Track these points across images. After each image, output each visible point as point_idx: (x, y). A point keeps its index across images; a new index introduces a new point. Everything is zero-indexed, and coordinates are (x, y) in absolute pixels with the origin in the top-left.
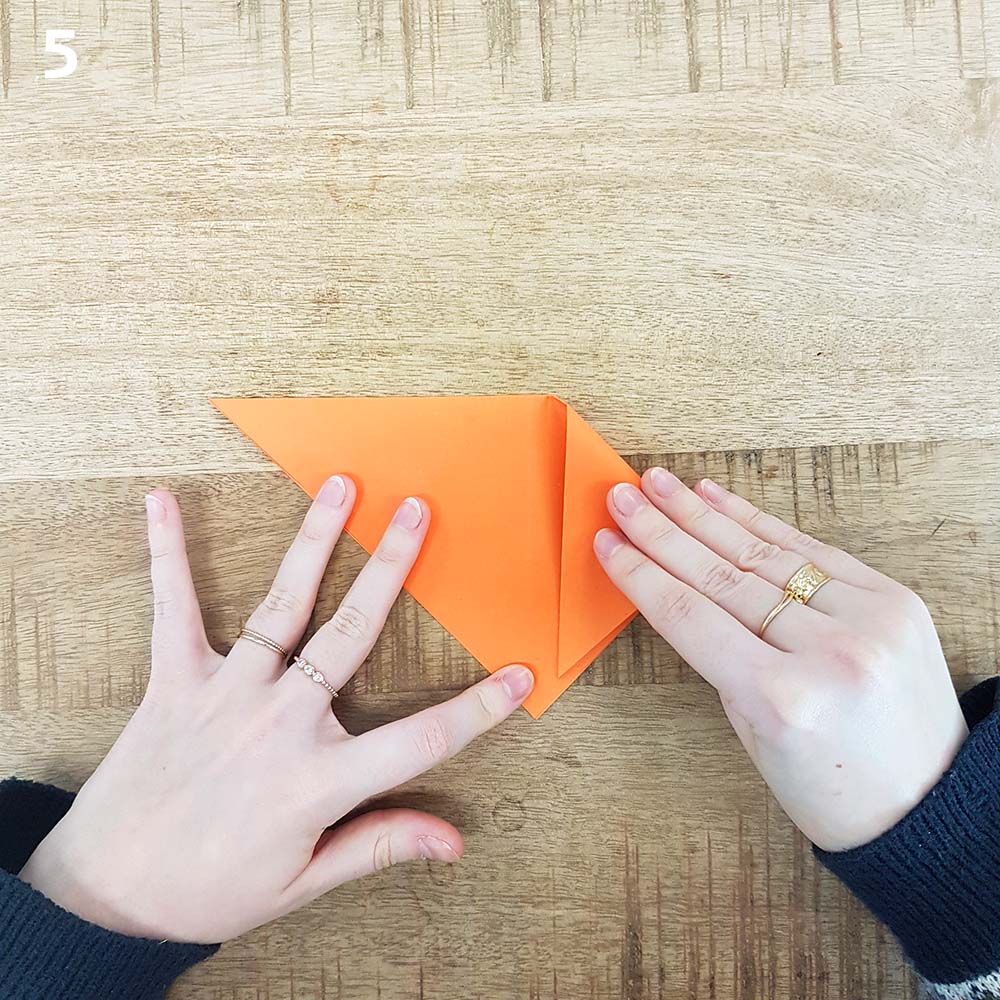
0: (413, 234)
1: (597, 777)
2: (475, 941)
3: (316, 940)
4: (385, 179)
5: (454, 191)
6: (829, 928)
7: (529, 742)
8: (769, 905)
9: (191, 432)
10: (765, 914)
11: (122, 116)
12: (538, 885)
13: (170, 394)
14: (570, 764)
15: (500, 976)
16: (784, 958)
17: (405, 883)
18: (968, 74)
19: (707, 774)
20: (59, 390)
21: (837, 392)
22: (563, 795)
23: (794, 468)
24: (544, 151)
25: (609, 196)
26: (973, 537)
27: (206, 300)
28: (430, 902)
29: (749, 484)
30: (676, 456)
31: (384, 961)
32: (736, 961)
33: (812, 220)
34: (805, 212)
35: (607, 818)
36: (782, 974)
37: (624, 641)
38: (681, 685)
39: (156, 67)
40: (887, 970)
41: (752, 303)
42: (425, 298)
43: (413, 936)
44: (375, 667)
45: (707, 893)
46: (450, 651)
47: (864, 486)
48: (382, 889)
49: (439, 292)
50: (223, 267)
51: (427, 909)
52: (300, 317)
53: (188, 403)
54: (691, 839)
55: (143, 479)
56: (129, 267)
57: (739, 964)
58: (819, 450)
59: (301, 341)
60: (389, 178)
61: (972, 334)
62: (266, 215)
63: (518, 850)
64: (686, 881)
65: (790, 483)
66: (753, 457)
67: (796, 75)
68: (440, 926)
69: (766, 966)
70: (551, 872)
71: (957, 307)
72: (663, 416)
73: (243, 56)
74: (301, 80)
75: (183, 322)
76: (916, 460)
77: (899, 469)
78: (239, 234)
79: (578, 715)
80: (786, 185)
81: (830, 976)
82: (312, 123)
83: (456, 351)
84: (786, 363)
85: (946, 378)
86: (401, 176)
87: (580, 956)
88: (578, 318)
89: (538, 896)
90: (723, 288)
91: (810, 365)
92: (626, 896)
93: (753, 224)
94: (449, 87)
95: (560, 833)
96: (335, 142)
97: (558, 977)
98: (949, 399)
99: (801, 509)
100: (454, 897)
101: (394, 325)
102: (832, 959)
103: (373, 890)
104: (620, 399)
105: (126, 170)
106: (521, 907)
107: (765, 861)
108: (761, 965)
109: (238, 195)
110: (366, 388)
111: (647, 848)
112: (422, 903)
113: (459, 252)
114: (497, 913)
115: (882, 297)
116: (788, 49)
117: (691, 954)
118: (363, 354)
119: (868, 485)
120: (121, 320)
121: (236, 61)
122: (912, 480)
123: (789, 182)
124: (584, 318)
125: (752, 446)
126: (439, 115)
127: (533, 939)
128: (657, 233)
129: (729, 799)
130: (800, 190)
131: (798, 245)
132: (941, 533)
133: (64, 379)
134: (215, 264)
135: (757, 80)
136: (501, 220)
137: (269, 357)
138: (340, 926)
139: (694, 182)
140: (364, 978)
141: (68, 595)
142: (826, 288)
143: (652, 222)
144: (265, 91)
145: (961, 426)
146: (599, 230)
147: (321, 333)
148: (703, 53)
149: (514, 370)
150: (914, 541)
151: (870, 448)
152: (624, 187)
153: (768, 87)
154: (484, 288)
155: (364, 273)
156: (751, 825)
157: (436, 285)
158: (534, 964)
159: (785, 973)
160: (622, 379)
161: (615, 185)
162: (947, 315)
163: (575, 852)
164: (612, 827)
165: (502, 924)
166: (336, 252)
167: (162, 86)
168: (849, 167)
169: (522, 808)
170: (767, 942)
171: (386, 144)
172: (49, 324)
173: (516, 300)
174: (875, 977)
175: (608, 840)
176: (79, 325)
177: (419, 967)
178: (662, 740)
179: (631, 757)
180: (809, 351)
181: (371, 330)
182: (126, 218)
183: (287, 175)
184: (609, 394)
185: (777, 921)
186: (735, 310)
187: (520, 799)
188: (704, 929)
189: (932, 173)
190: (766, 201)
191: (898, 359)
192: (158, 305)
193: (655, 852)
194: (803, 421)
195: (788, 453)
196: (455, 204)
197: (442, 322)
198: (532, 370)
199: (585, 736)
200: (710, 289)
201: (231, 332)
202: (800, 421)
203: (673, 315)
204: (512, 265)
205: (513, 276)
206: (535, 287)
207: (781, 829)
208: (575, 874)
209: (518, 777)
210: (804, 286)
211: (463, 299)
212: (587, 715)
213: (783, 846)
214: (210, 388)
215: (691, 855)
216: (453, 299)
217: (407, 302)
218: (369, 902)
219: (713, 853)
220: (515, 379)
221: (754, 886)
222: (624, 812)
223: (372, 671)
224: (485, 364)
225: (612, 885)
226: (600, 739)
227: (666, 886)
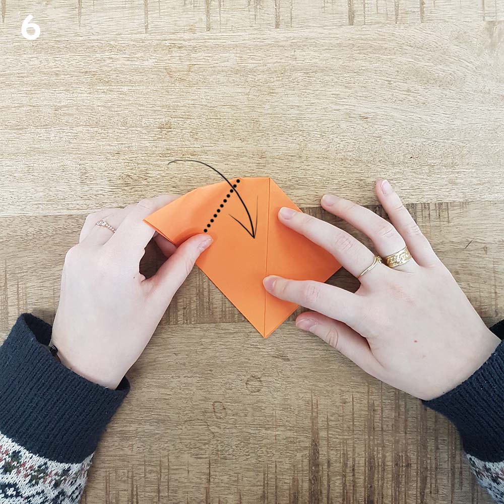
0: (209, 94)
1: (298, 366)
2: (237, 447)
3: (157, 446)
4: (196, 66)
5: (230, 73)
6: (412, 442)
7: (264, 349)
8: (382, 430)
9: (96, 193)
10: (380, 434)
11: (62, 32)
12: (268, 419)
13: (86, 173)
14: (285, 360)
15: (249, 464)
16: (389, 457)
17: (202, 418)
18: (487, 19)
20: (30, 170)
21: (420, 177)
22: (281, 375)
24: (276, 53)
25: (308, 77)
26: (485, 249)
27: (104, 126)
28: (214, 427)
31: (191, 456)
32: (366, 458)
33: (408, 91)
34: (405, 86)
35: (302, 386)
36: (388, 464)
39: (80, 8)
40: (440, 462)
41: (379, 131)
42: (215, 127)
43: (205, 444)
44: (188, 311)
45: (352, 424)
46: (226, 303)
47: (432, 224)
48: (191, 420)
49: (222, 124)
50: (113, 110)
51: (213, 430)
52: (152, 135)
53: (95, 178)
54: (344, 397)
55: (72, 216)
56: (65, 109)
57: (367, 459)
58: (411, 205)
59: (152, 148)
60: (198, 66)
61: (487, 149)
62: (135, 84)
63: (258, 402)
64: (341, 418)
66: (378, 209)
67: (402, 17)
68: (219, 439)
69: (380, 460)
70: (274, 413)
71: (480, 134)
72: (333, 188)
73: (124, 3)
74: (154, 15)
75: (92, 138)
76: (458, 211)
77: (449, 216)
78: (122, 93)
79: (289, 336)
80: (396, 72)
81: (412, 465)
82: (159, 37)
83: (230, 154)
84: (395, 162)
85: (474, 170)
86: (202, 65)
87: (288, 454)
88: (291, 138)
89: (268, 425)
90: (364, 124)
91: (407, 163)
92: (311, 425)
93: (380, 92)
94: (228, 20)
95: (279, 393)
96: (170, 47)
97: (277, 465)
98: (475, 181)
100: (227, 425)
101: (199, 140)
102: (413, 457)
103: (185, 421)
104: (312, 179)
105: (65, 60)
106: (260, 430)
107: (380, 408)
108: (378, 459)
109: (121, 73)
110: (185, 172)
111: (323, 401)
112: (210, 428)
113: (232, 104)
114: (247, 433)
115: (442, 130)
116: (398, 5)
117: (344, 454)
118: (183, 155)
119: (434, 223)
120: (61, 136)
121: (121, 5)
122: (456, 221)
123: (398, 71)
124: (295, 138)
125: (377, 203)
126: (222, 34)
127: (265, 446)
128: (332, 96)
129: (363, 378)
130: (403, 75)
131: (401, 103)
132: (469, 247)
133: (32, 165)
134: (109, 108)
135: (382, 20)
136: (255, 88)
137: (136, 156)
138: (169, 439)
139: (350, 70)
140: (181, 465)
141: (34, 274)
142: (415, 124)
143: (329, 90)
144: (135, 21)
145: (481, 194)
146: (303, 94)
147: (162, 144)
148: (356, 6)
149: (259, 164)
150: (456, 251)
151: (435, 205)
152: (316, 72)
153: (388, 23)
154: (245, 122)
155: (184, 114)
156: (374, 390)
157: (220, 120)
158: (265, 458)
159: (390, 463)
160: (313, 169)
161: (311, 71)
162: (475, 139)
163: (286, 403)
164: (305, 391)
165: (250, 439)
166: (170, 103)
167: (83, 17)
168: (427, 64)
169: (260, 381)
170: (381, 448)
171: (196, 49)
172: (25, 138)
173: (261, 128)
174: (434, 466)
175: (303, 397)
176: (40, 138)
177: (208, 460)
179: (314, 357)
180: (406, 156)
181: (187, 143)
182: (64, 84)
183: (146, 63)
184: (307, 177)
185: (386, 438)
186: (370, 135)
187: (259, 376)
188: (350, 442)
189: (468, 68)
190: (386, 81)
191: (450, 161)
192: (80, 129)
193: (326, 403)
194: (403, 191)
196: (231, 79)
197: (224, 139)
198: (268, 164)
199: (292, 346)
200: (358, 124)
201: (117, 143)
202: (401, 191)
203: (339, 137)
204: (259, 111)
205: (259, 116)
206: (270, 122)
207: (389, 393)
208: (286, 414)
209: (259, 366)
210: (404, 123)
211: (234, 128)
212: (293, 336)
213: (389, 401)
214: (106, 171)
215: (344, 405)
216: (229, 127)
217: (205, 129)
218: (184, 427)
219: (355, 404)
220: (259, 168)
221: (375, 421)
222: (311, 383)
223: (186, 313)
224: (244, 160)
225: (304, 420)
226: (299, 347)
227: (331, 420)
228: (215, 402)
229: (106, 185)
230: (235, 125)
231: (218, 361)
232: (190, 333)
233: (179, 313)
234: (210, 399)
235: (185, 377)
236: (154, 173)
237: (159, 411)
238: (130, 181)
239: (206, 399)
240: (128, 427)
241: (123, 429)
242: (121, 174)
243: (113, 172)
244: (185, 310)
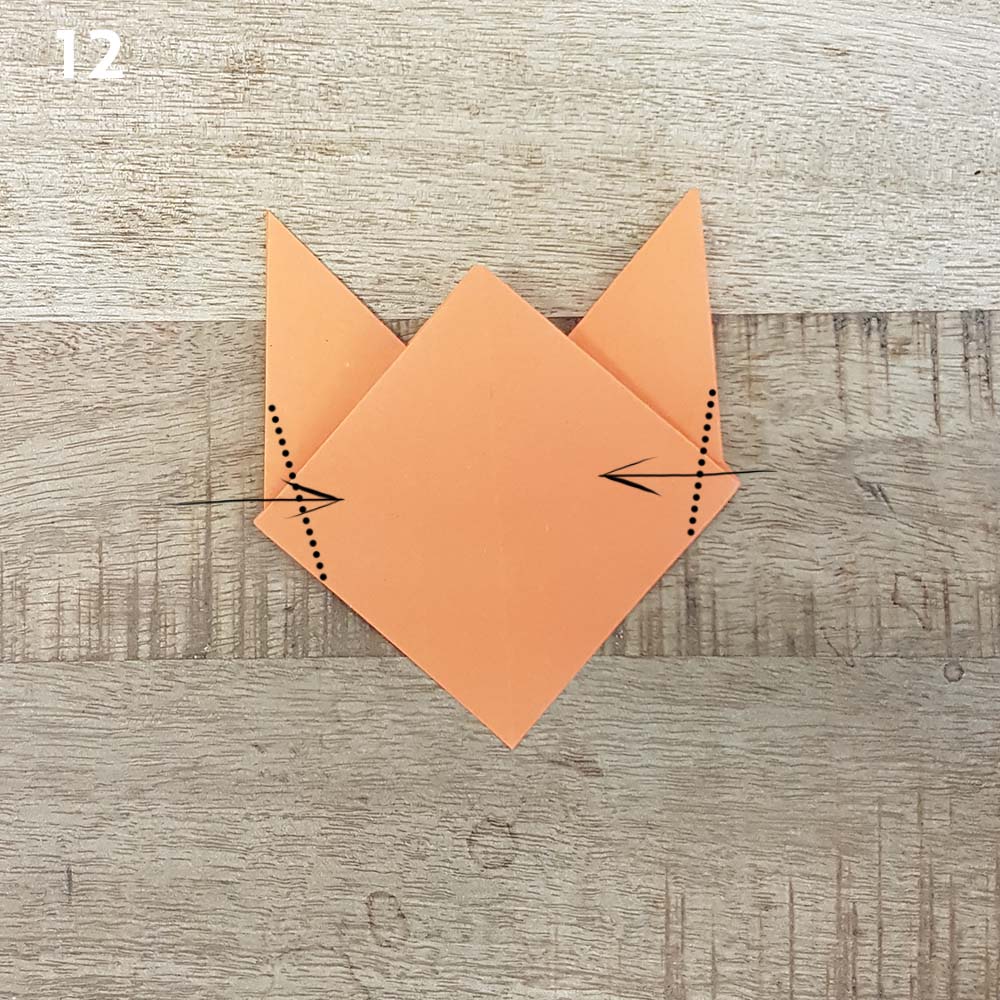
1: (625, 792)
9: (32, 258)
12: (533, 951)
14: (587, 772)
17: (334, 941)
19: (791, 793)
22: (574, 817)
23: (934, 342)
28: (368, 971)
29: (867, 363)
30: (760, 319)
35: (639, 853)
37: (673, 591)
38: (756, 659)
41: (880, 93)
42: (392, 70)
44: (299, 618)
45: (787, 972)
48: (299, 950)
49: (414, 61)
50: (93, 13)
51: (365, 982)
52: (204, 92)
53: (32, 215)
54: (765, 889)
58: (974, 315)
63: (504, 897)
64: (756, 953)
65: (929, 363)
66: (874, 323)
70: (552, 932)
72: (741, 258)
75: (28, 95)
79: (600, 699)
83: (435, 151)
84: (929, 184)
88: (620, 108)
89: (532, 968)
90: (836, 71)
91: (963, 188)
92: (664, 972)
95: (569, 874)
99: (942, 402)
100: (407, 966)
101: (343, 109)
103: (283, 952)
106: (506, 983)
107: (876, 928)
110: (300, 203)
111: (701, 901)
112: (358, 973)
114: (469, 991)
118: (297, 152)
124: (629, 108)
125: (874, 308)
129: (823, 831)
137: (157, 150)
142: (990, 74)
147: (235, 117)
149: (522, 182)
154: (481, 58)
155: (302, 31)
156: (856, 872)
157: (409, 51)
163: (589, 903)
164: (646, 867)
169: (513, 835)
175: (640, 886)
178: (724, 740)
179: (677, 764)
180: (963, 167)
181: (310, 116)
186: (855, 103)
187: (509, 820)
193: (709, 906)
194: (951, 271)
195: (925, 319)
197: (418, 106)
198: (549, 183)
199: (610, 730)
200: (819, 71)
201: (101, 111)
202: (946, 271)
203: (762, 108)
204: (524, 25)
205: (526, 42)
206: (558, 59)
207: (901, 880)
208: (589, 936)
209: (508, 789)
210: (958, 70)
211: (450, 74)
212: (614, 700)
213: (903, 905)
214: (66, 194)
215: (764, 912)
216: (435, 73)
217: (365, 75)
218: (278, 969)
219: (797, 912)
220: (522, 195)
221: (859, 964)
222: (665, 846)
223: (294, 622)
224: (478, 172)
225: (644, 955)
226: (634, 735)
227: (725, 960)
228: (372, 895)
229: (66, 235)
230: (451, 65)
231: (387, 772)
232: (302, 685)
233: (272, 623)
234: (360, 885)
235: (285, 817)
236: (207, 204)
237: (204, 918)
238: (135, 225)
239: (347, 886)
240: (110, 967)
241: (95, 972)
242: (110, 204)
243: (87, 199)
244: (290, 616)
